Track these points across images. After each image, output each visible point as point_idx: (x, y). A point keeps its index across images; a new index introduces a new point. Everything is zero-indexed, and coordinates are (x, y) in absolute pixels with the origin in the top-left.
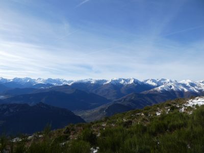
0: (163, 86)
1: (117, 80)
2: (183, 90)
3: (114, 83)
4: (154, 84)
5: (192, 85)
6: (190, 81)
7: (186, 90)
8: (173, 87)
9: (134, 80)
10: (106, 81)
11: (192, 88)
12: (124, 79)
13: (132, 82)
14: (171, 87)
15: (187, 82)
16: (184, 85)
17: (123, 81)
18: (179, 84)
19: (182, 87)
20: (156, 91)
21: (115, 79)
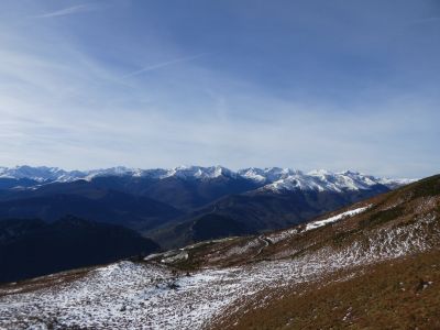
0: (281, 181)
1: (186, 170)
2: (316, 189)
3: (181, 175)
4: (260, 178)
5: (331, 179)
6: (326, 172)
7: (321, 188)
8: (299, 184)
9: (223, 169)
10: (165, 172)
11: (330, 185)
12: (202, 169)
13: (218, 173)
14: (295, 182)
15: (322, 174)
16: (317, 180)
17: (200, 172)
18: (308, 178)
19: (314, 184)
20: (270, 190)
21: (184, 167)
